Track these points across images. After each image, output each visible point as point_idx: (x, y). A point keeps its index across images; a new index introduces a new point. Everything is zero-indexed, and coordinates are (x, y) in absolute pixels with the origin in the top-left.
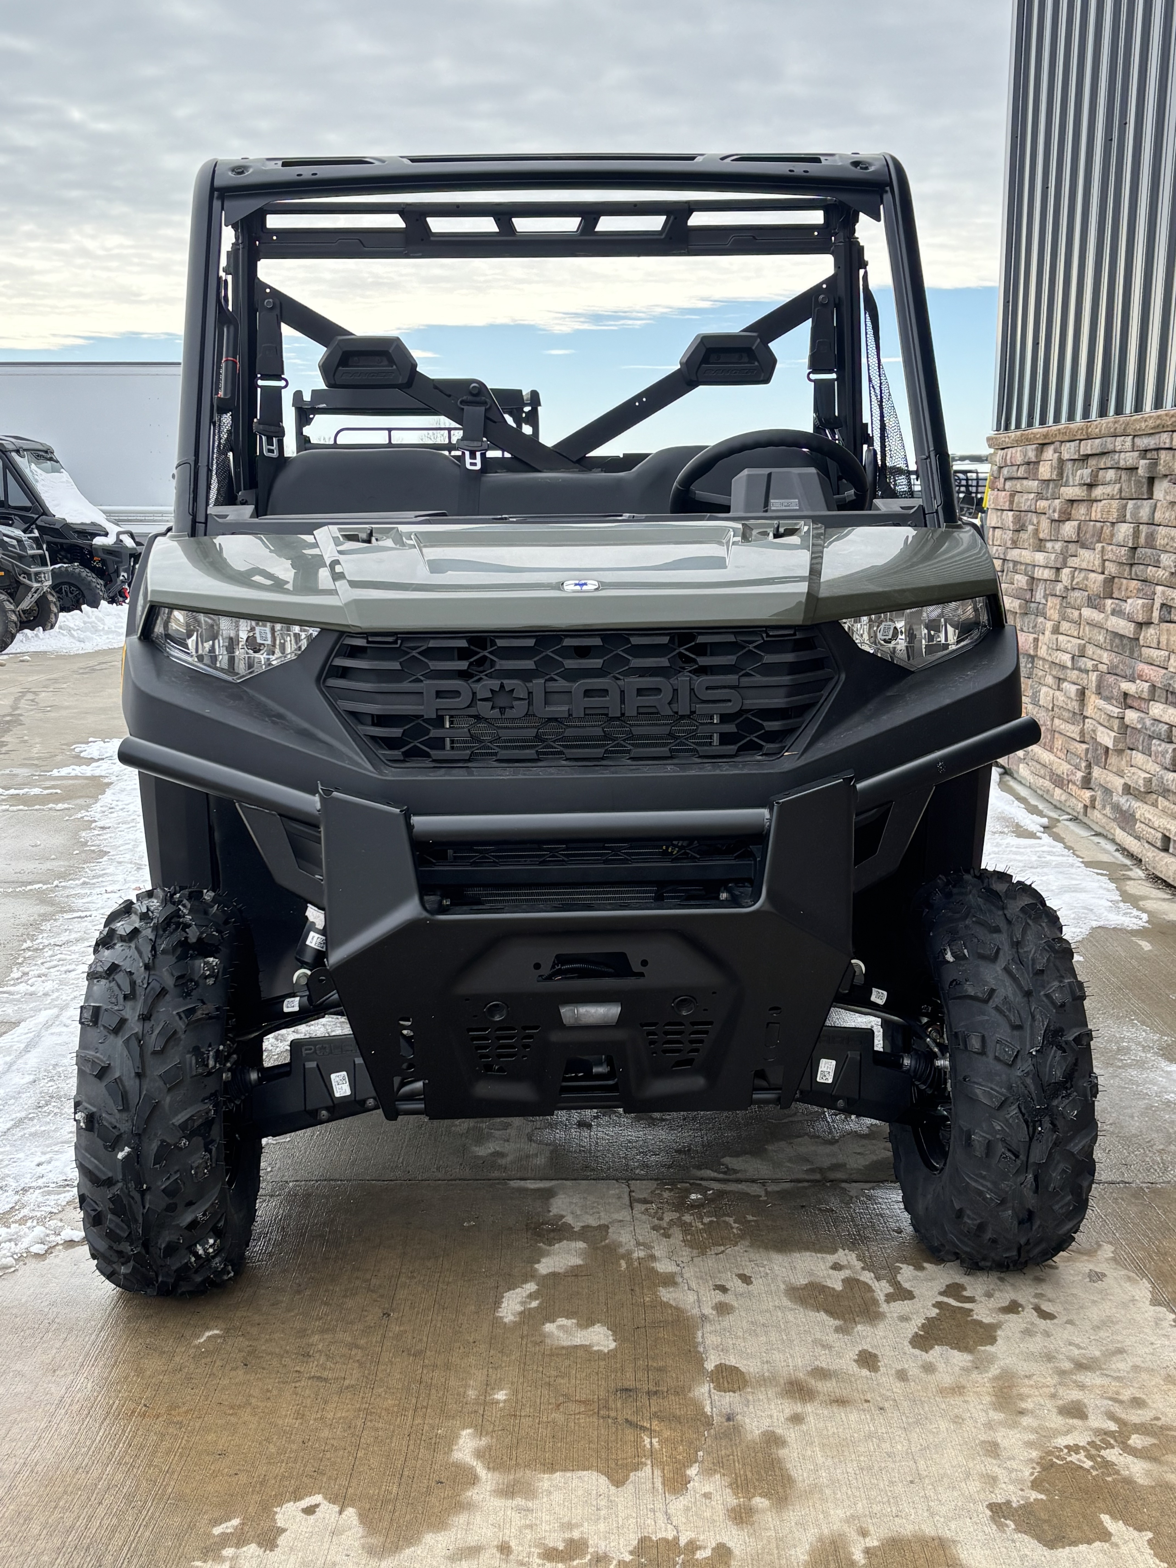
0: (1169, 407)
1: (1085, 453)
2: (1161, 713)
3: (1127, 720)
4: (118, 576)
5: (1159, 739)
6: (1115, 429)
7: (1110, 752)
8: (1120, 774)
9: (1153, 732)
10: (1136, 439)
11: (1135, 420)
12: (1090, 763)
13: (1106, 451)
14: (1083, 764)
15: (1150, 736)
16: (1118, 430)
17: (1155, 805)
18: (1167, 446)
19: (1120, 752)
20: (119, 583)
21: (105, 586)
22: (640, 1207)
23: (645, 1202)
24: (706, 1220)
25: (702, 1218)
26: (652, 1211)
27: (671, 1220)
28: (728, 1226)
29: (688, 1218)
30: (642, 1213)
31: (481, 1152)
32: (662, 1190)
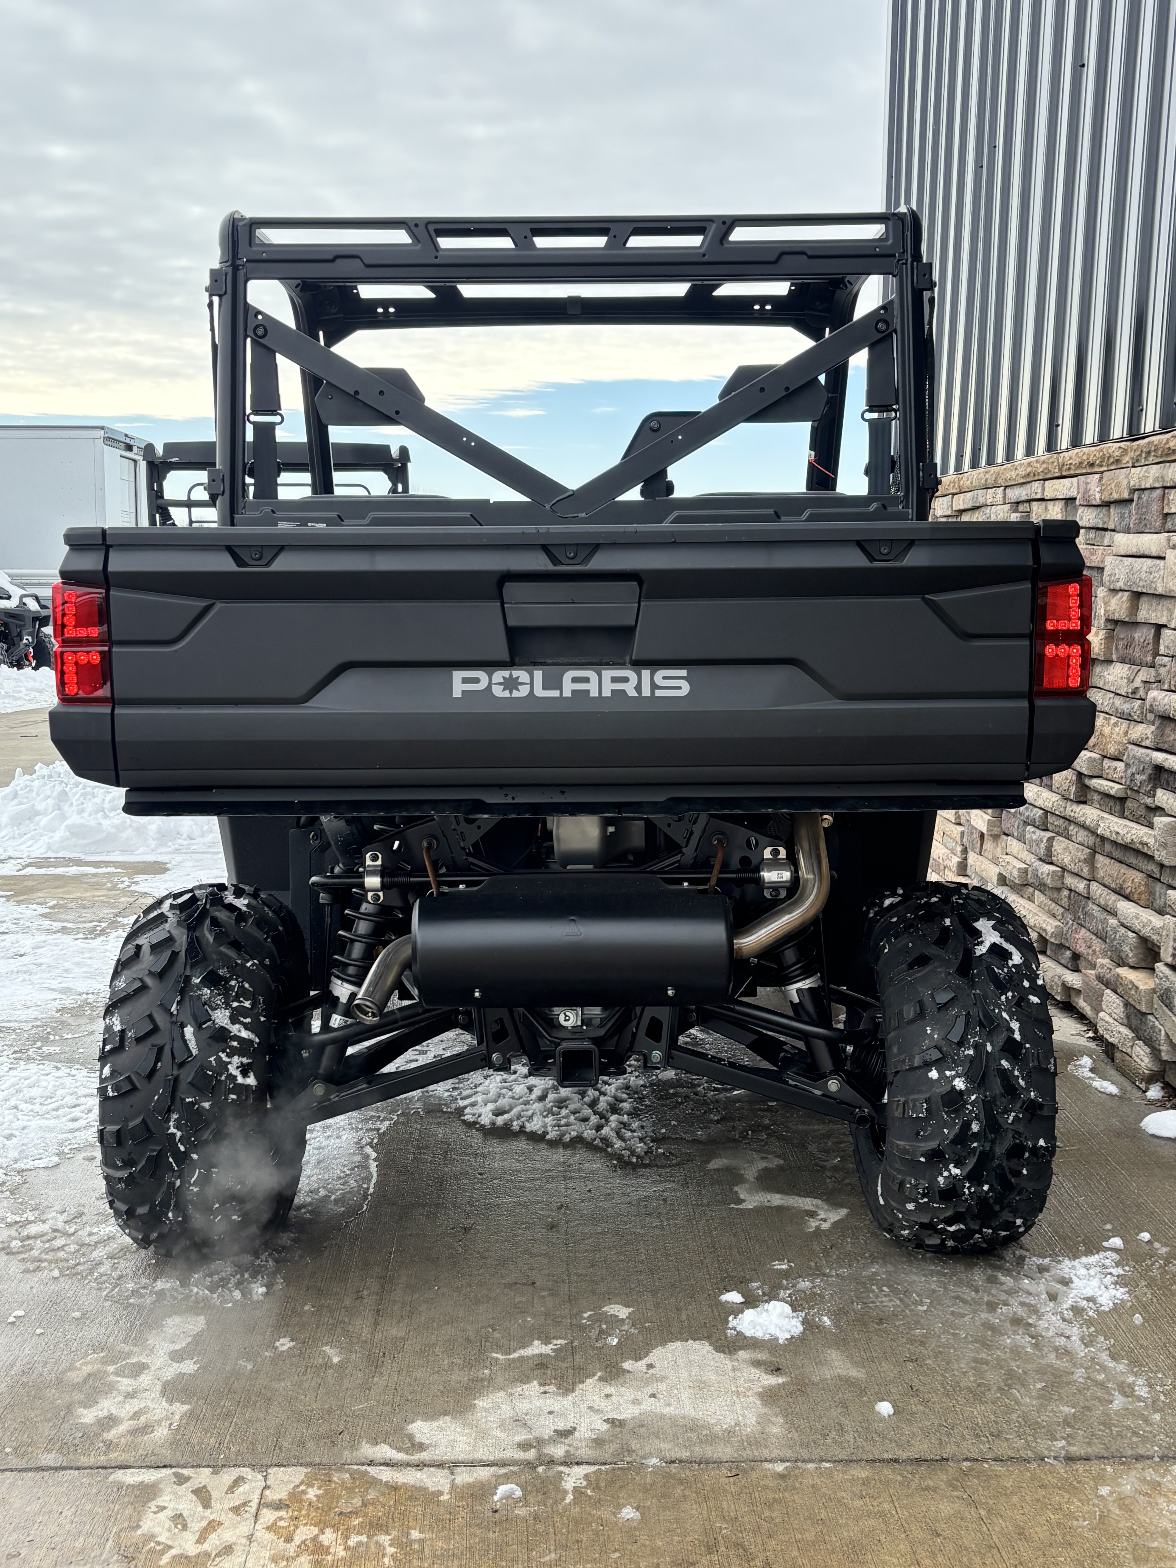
0: (1041, 453)
1: (957, 508)
2: (1035, 797)
4: (21, 640)
5: (1034, 826)
6: (986, 481)
7: (986, 837)
8: (995, 861)
9: (1028, 817)
10: (1008, 490)
11: (1005, 469)
12: (966, 848)
13: (977, 505)
14: (959, 849)
15: (1025, 822)
16: (989, 481)
17: (1030, 899)
18: (1039, 496)
19: (996, 837)
20: (22, 646)
21: (7, 651)
22: (268, 1516)
23: (279, 1506)
24: (353, 1541)
25: (347, 1538)
26: (282, 1523)
27: (304, 1542)
28: (381, 1552)
29: (328, 1537)
30: (268, 1528)
31: (88, 1416)
32: (310, 1485)
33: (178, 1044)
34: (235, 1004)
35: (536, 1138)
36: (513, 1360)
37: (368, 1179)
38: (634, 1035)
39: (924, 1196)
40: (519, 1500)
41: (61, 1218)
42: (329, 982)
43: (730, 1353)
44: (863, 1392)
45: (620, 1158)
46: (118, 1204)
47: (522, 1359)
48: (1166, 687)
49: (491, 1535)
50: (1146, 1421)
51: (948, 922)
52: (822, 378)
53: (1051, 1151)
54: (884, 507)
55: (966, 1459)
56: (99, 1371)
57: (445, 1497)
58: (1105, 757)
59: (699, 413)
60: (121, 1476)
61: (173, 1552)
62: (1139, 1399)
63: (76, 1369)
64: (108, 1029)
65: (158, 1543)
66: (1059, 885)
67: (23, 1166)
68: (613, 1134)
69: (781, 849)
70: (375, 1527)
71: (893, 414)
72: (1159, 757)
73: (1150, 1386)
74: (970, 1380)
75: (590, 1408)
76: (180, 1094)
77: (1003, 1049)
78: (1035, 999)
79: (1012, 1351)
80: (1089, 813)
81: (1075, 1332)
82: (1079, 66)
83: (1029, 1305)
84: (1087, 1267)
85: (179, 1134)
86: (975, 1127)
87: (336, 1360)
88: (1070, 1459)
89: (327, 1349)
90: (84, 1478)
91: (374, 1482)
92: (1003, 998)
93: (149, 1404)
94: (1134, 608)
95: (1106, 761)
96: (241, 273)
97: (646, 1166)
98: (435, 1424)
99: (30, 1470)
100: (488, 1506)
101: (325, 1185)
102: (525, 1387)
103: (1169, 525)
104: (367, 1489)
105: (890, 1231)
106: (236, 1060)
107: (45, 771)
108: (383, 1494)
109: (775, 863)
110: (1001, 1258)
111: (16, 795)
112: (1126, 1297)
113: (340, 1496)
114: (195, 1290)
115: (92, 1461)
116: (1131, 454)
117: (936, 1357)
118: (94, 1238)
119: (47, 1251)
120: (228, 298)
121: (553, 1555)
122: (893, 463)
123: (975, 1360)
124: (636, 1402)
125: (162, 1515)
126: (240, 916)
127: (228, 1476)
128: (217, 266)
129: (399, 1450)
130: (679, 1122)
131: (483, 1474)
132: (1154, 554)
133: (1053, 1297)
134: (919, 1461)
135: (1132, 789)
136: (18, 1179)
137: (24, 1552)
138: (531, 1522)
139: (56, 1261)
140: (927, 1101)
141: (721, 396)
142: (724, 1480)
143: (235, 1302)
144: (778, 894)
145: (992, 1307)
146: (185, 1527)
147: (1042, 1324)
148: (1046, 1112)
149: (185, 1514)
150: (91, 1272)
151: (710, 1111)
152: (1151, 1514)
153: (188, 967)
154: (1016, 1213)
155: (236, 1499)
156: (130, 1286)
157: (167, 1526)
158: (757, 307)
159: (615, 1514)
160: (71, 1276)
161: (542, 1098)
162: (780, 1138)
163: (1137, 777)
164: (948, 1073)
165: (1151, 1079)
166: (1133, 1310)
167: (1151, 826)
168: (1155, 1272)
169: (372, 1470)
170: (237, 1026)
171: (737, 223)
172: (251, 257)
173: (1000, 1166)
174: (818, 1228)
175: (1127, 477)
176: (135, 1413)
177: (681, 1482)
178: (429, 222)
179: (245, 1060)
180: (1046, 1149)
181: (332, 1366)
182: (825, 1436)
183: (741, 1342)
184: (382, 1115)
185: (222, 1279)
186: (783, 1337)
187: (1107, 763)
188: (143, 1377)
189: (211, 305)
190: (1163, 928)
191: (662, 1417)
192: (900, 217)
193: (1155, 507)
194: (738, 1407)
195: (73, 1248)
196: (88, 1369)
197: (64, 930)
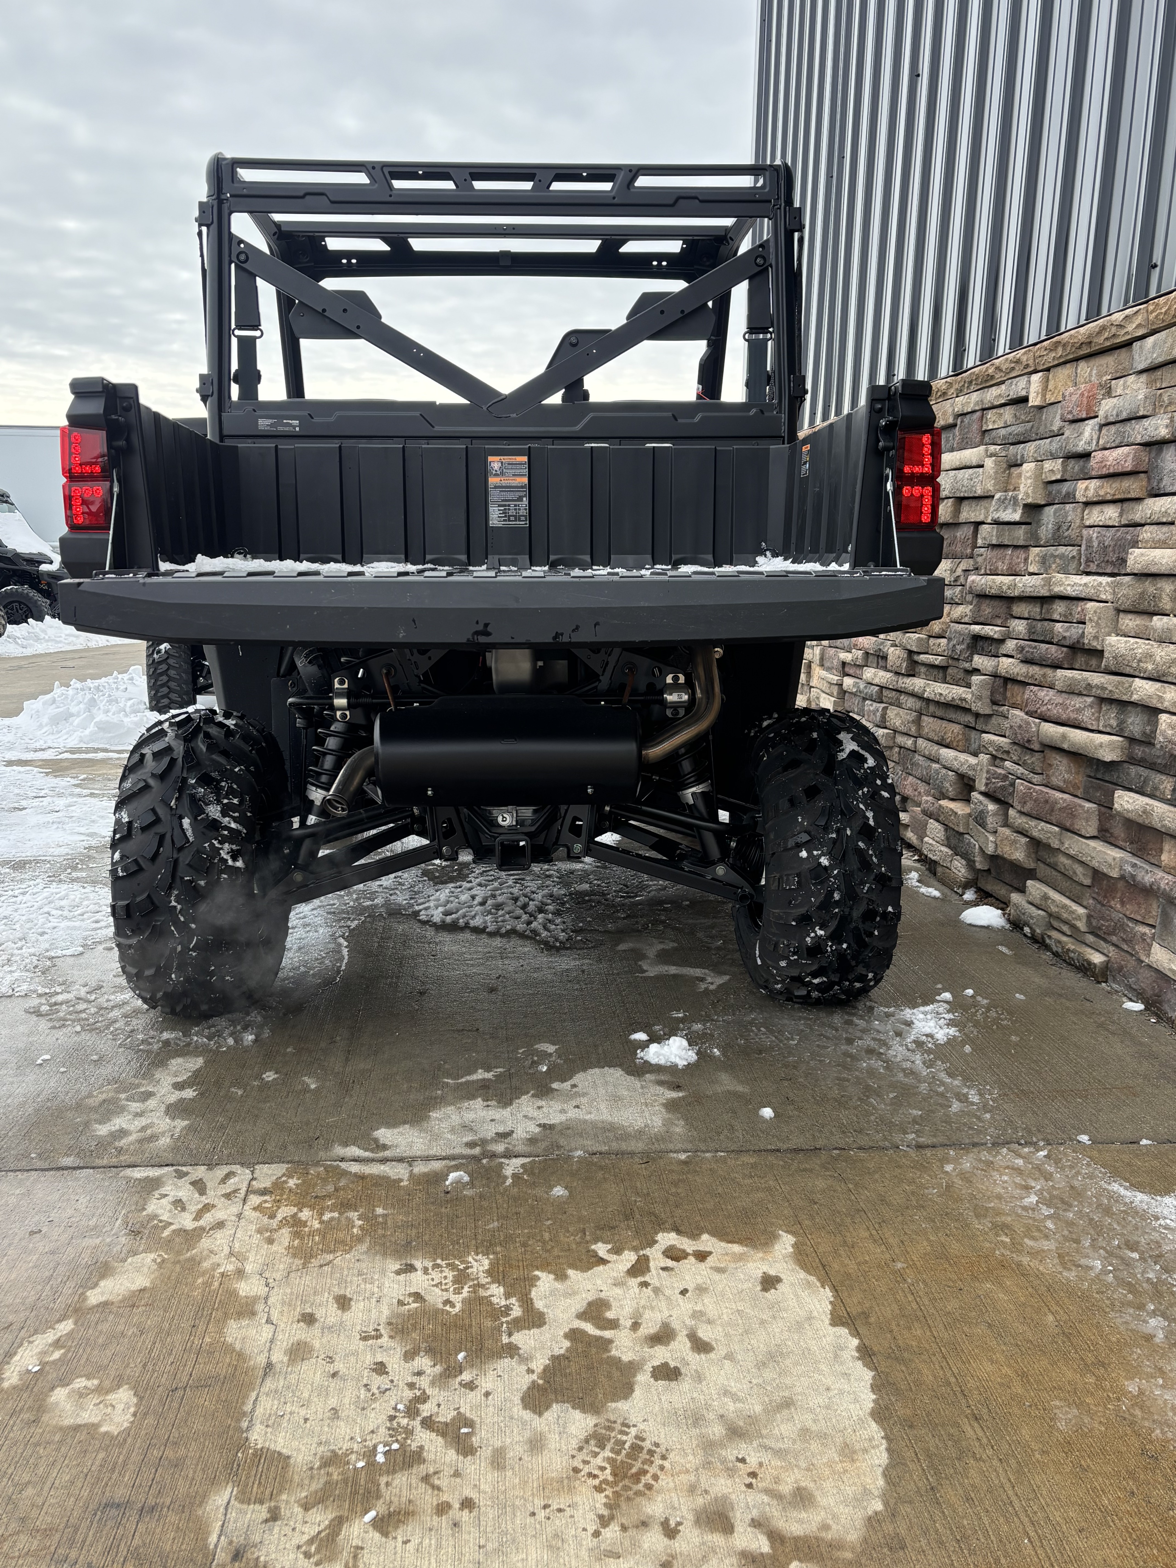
3: (845, 687)
21: (50, 605)
22: (255, 1200)
23: (263, 1192)
24: (327, 1216)
25: (322, 1214)
26: (267, 1205)
27: (284, 1218)
28: (350, 1224)
29: (305, 1214)
30: (254, 1209)
31: (103, 1130)
32: (290, 1176)
33: (177, 831)
34: (225, 801)
35: (478, 931)
36: (461, 1084)
37: (341, 959)
38: (559, 832)
39: (794, 954)
40: (468, 1183)
41: (83, 991)
42: (306, 789)
43: (639, 1075)
44: (748, 1102)
45: (546, 943)
46: (129, 969)
47: (468, 1082)
48: (983, 572)
49: (443, 1210)
50: (979, 1119)
51: (815, 735)
52: (710, 304)
53: (897, 915)
54: (762, 412)
55: (836, 1149)
56: (113, 1098)
57: (405, 1183)
58: (930, 636)
59: (609, 331)
60: (128, 1172)
61: (173, 1227)
62: (973, 1104)
63: (93, 1096)
64: (118, 822)
65: (161, 1221)
66: (891, 744)
67: (53, 954)
68: (540, 927)
69: (681, 676)
70: (345, 1206)
71: (769, 336)
72: (976, 628)
73: (980, 1095)
74: (836, 1092)
75: (525, 1117)
76: (179, 874)
77: (860, 833)
78: (886, 794)
79: (868, 1072)
80: (917, 683)
81: (918, 1059)
82: (915, 75)
83: (880, 1040)
84: (925, 1013)
85: (179, 907)
86: (837, 896)
87: (313, 1086)
88: (919, 1147)
89: (306, 1079)
90: (98, 1175)
91: (345, 1173)
92: (860, 792)
93: (155, 1121)
94: (957, 511)
95: (931, 639)
96: (225, 206)
97: (567, 949)
98: (396, 1131)
99: (52, 1169)
100: (441, 1189)
101: (305, 963)
102: (471, 1102)
103: (987, 439)
104: (339, 1179)
105: (765, 988)
106: (226, 846)
107: (79, 685)
108: (353, 1182)
109: (676, 687)
110: (855, 1008)
111: (54, 701)
112: (957, 1034)
113: (316, 1184)
114: (195, 1038)
115: (105, 1162)
116: (957, 386)
117: (806, 1077)
118: (111, 1004)
119: (70, 1013)
120: (214, 226)
121: (496, 1224)
122: (769, 378)
123: (838, 1079)
124: (563, 1111)
125: (164, 1201)
126: (229, 732)
127: (221, 1172)
128: (204, 199)
129: (366, 1150)
130: (594, 919)
131: (437, 1165)
132: (974, 464)
133: (899, 1034)
134: (797, 1151)
135: (953, 659)
136: (48, 963)
137: (44, 1230)
138: (477, 1199)
139: (79, 1020)
140: (798, 875)
141: (628, 318)
142: (636, 1166)
143: (229, 1048)
144: (678, 713)
145: (850, 1041)
146: (184, 1209)
147: (891, 1052)
148: (894, 884)
149: (184, 1199)
150: (108, 1027)
151: (618, 911)
152: (987, 1184)
153: (185, 771)
154: (868, 967)
155: (228, 1188)
156: (140, 1037)
157: (168, 1208)
158: (655, 263)
159: (547, 1193)
160: (91, 1031)
161: (483, 904)
162: (675, 929)
163: (958, 647)
164: (815, 853)
165: (966, 886)
166: (963, 1043)
167: (969, 686)
168: (979, 1017)
169: (343, 1165)
170: (227, 819)
171: (641, 172)
172: (234, 193)
173: (856, 928)
174: (706, 989)
175: (952, 405)
176: (143, 1128)
177: (601, 1168)
178: (384, 165)
179: (234, 847)
180: (894, 914)
181: (310, 1091)
182: (719, 1134)
183: (649, 1067)
184: (352, 917)
185: (218, 1031)
186: (681, 1063)
187: (932, 641)
188: (150, 1101)
189: (200, 234)
190: (977, 765)
191: (585, 1121)
192: (775, 169)
193: (975, 427)
194: (647, 1114)
195: (93, 1010)
196: (104, 1096)
197: (92, 795)
